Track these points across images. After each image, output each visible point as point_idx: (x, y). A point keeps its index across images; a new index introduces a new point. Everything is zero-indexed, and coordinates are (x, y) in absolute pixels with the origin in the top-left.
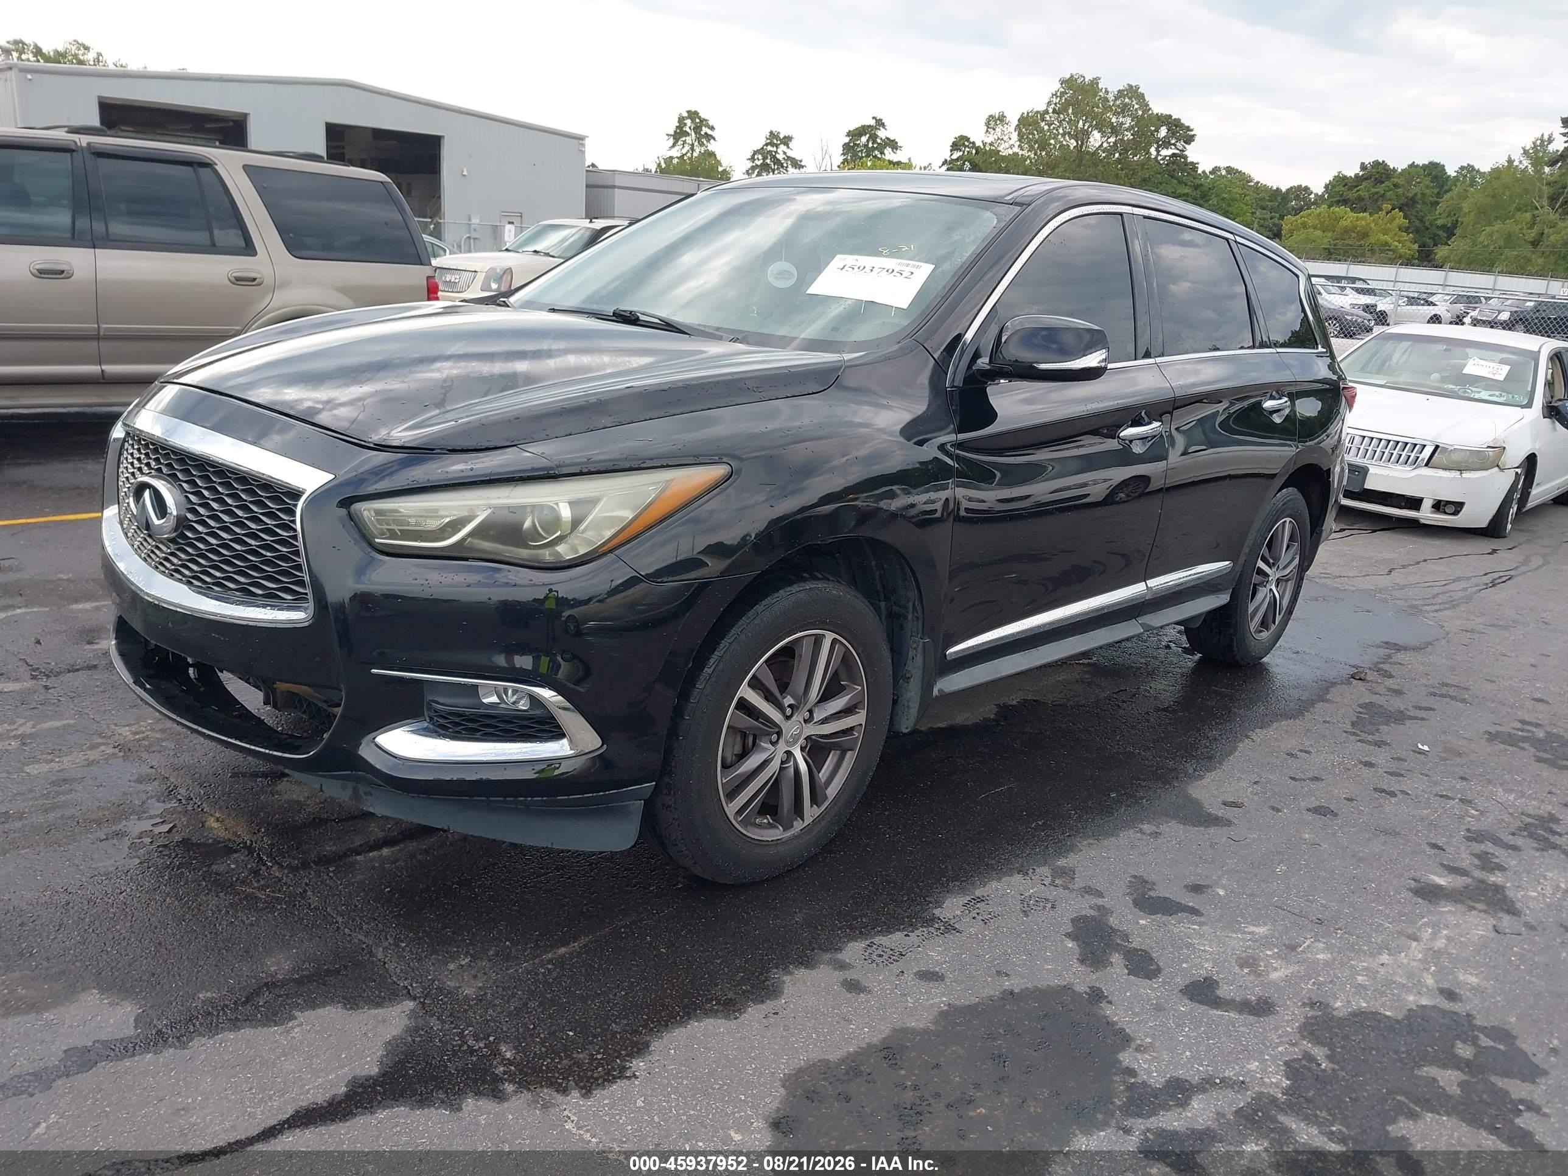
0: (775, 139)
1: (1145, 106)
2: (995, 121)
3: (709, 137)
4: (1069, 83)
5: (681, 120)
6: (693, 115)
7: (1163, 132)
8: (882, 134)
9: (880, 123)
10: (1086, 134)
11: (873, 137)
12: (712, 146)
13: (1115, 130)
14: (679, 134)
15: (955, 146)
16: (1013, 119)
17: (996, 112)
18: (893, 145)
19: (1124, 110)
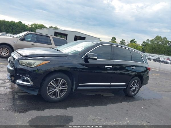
0: (123, 40)
1: (167, 40)
2: (148, 40)
3: (116, 40)
4: (157, 37)
5: (113, 37)
6: (114, 37)
7: (169, 43)
8: (135, 41)
9: (135, 39)
10: (159, 42)
11: (134, 41)
12: (116, 41)
13: (162, 42)
14: (112, 39)
15: (143, 43)
16: (150, 40)
17: (148, 39)
18: (136, 42)
19: (164, 40)
